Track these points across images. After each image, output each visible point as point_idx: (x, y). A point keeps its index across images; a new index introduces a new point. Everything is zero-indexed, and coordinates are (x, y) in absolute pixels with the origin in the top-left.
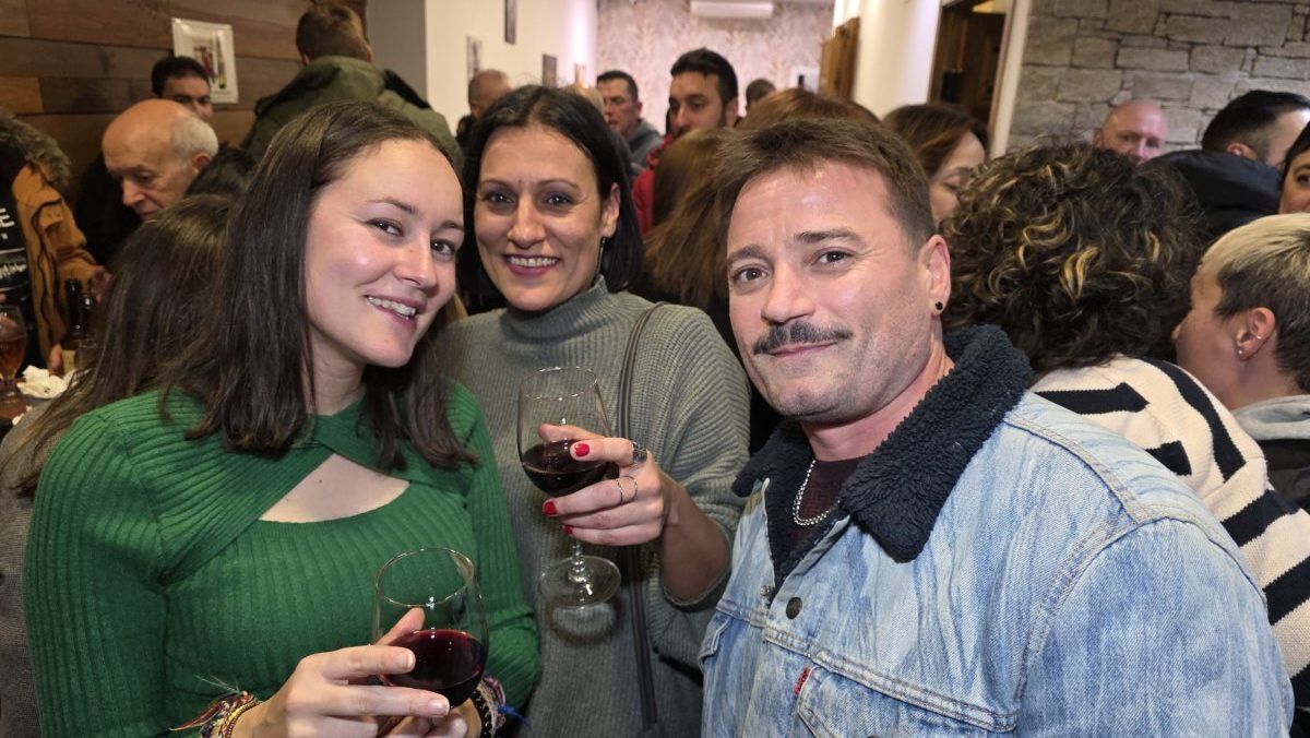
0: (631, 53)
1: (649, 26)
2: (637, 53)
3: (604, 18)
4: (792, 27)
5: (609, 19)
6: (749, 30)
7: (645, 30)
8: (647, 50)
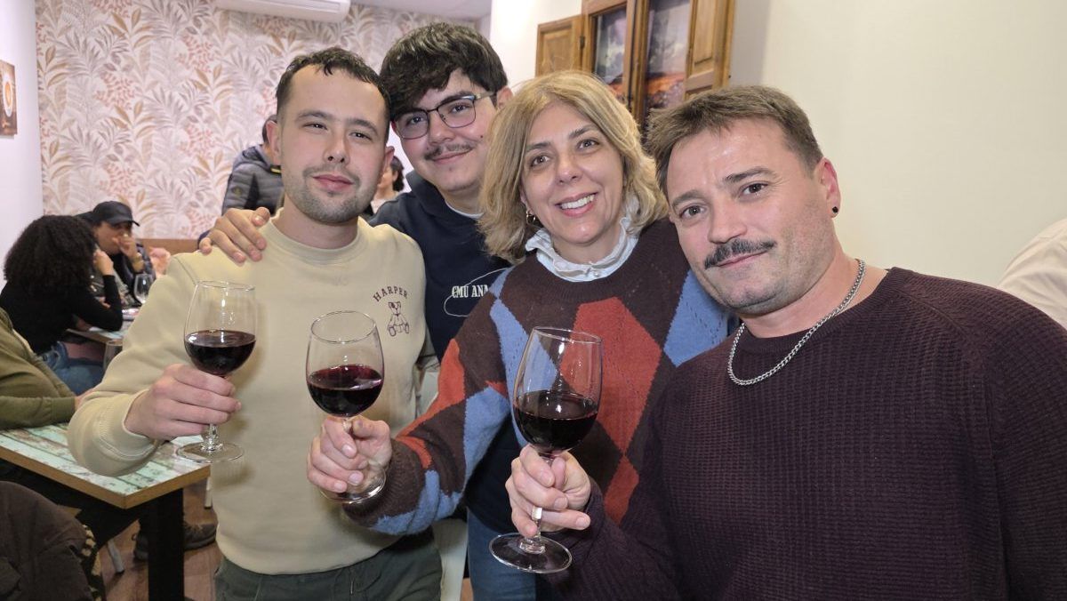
0: (102, 55)
1: (135, 18)
2: (114, 56)
6: (304, 38)
7: (127, 21)
8: (135, 54)
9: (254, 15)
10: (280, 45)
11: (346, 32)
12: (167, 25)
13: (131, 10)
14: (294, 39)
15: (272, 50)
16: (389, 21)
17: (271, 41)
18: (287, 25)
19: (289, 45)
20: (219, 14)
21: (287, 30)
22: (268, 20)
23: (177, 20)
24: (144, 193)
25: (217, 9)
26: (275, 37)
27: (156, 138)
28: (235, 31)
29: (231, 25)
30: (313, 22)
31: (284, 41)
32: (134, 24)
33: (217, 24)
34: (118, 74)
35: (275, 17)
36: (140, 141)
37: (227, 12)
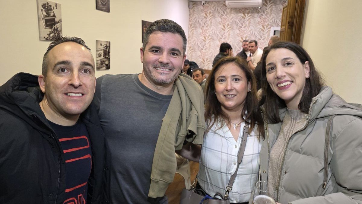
0: (202, 24)
1: (210, 13)
2: (204, 24)
3: (192, 11)
4: (271, 10)
5: (194, 11)
6: (252, 13)
7: (208, 15)
8: (209, 23)
9: (239, 8)
10: (245, 16)
11: (265, 9)
12: (217, 14)
13: (209, 12)
14: (249, 13)
15: (243, 17)
16: (279, 4)
17: (242, 15)
18: (247, 10)
19: (248, 15)
20: (229, 10)
21: (247, 11)
22: (242, 9)
23: (219, 12)
24: (208, 58)
25: (229, 8)
26: (244, 13)
27: (212, 44)
28: (233, 14)
29: (232, 12)
30: (255, 8)
31: (246, 15)
32: (209, 15)
33: (229, 12)
34: (205, 28)
35: (244, 8)
36: (208, 45)
37: (231, 9)
